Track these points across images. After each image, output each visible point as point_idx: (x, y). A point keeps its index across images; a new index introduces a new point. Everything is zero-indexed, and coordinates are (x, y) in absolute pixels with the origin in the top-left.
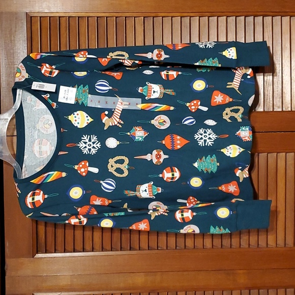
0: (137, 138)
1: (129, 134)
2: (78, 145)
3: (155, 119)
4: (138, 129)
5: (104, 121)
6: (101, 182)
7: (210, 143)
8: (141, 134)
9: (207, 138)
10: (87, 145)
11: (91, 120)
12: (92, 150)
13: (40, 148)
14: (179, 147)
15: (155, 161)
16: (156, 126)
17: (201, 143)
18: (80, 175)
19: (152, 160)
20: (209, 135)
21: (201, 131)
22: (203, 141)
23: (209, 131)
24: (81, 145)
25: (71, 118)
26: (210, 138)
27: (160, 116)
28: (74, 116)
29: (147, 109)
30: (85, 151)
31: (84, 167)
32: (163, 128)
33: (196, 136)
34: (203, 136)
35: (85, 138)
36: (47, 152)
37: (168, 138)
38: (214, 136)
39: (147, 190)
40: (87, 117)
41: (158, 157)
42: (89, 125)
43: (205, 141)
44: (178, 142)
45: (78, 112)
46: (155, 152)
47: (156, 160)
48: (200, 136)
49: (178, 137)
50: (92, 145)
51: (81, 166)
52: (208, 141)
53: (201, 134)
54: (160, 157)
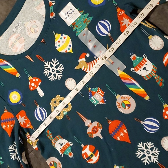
0: (92, 99)
1: (90, 89)
2: (45, 63)
3: (123, 96)
4: (100, 93)
5: (79, 61)
6: (38, 106)
7: (146, 161)
8: (99, 99)
9: (147, 155)
10: (51, 69)
11: (71, 51)
12: (52, 76)
13: (15, 41)
14: (118, 138)
15: (89, 130)
16: (117, 104)
17: (139, 154)
18: (28, 87)
19: (88, 127)
20: (153, 154)
21: (150, 145)
22: (142, 153)
23: (156, 151)
24: (47, 65)
25: (57, 36)
26: (150, 158)
27: (130, 97)
28: (61, 37)
29: (124, 81)
30: (46, 72)
31: (36, 83)
32: (122, 110)
33: (140, 145)
34: (146, 150)
35: (55, 62)
36: (17, 48)
37: (117, 122)
38: (155, 159)
39: (63, 146)
40: (70, 46)
41: (95, 130)
42: (66, 54)
43: (144, 156)
44: (122, 134)
45: (66, 36)
46: (95, 124)
47: (91, 131)
48: (144, 148)
49: (125, 131)
50: (55, 72)
51: (34, 80)
52: (146, 158)
53: (147, 148)
54: (96, 132)
